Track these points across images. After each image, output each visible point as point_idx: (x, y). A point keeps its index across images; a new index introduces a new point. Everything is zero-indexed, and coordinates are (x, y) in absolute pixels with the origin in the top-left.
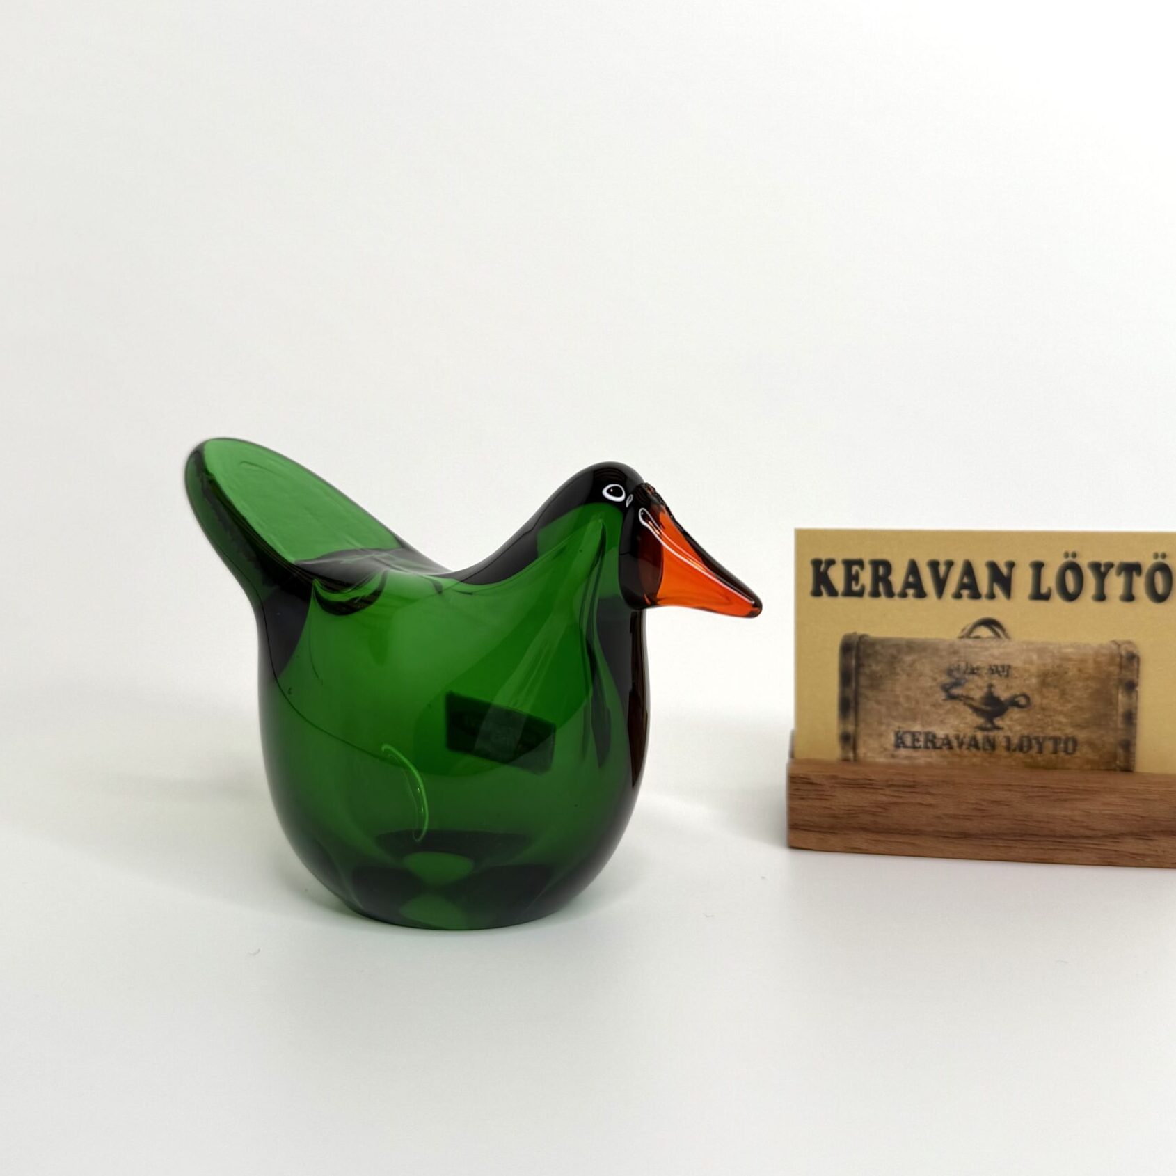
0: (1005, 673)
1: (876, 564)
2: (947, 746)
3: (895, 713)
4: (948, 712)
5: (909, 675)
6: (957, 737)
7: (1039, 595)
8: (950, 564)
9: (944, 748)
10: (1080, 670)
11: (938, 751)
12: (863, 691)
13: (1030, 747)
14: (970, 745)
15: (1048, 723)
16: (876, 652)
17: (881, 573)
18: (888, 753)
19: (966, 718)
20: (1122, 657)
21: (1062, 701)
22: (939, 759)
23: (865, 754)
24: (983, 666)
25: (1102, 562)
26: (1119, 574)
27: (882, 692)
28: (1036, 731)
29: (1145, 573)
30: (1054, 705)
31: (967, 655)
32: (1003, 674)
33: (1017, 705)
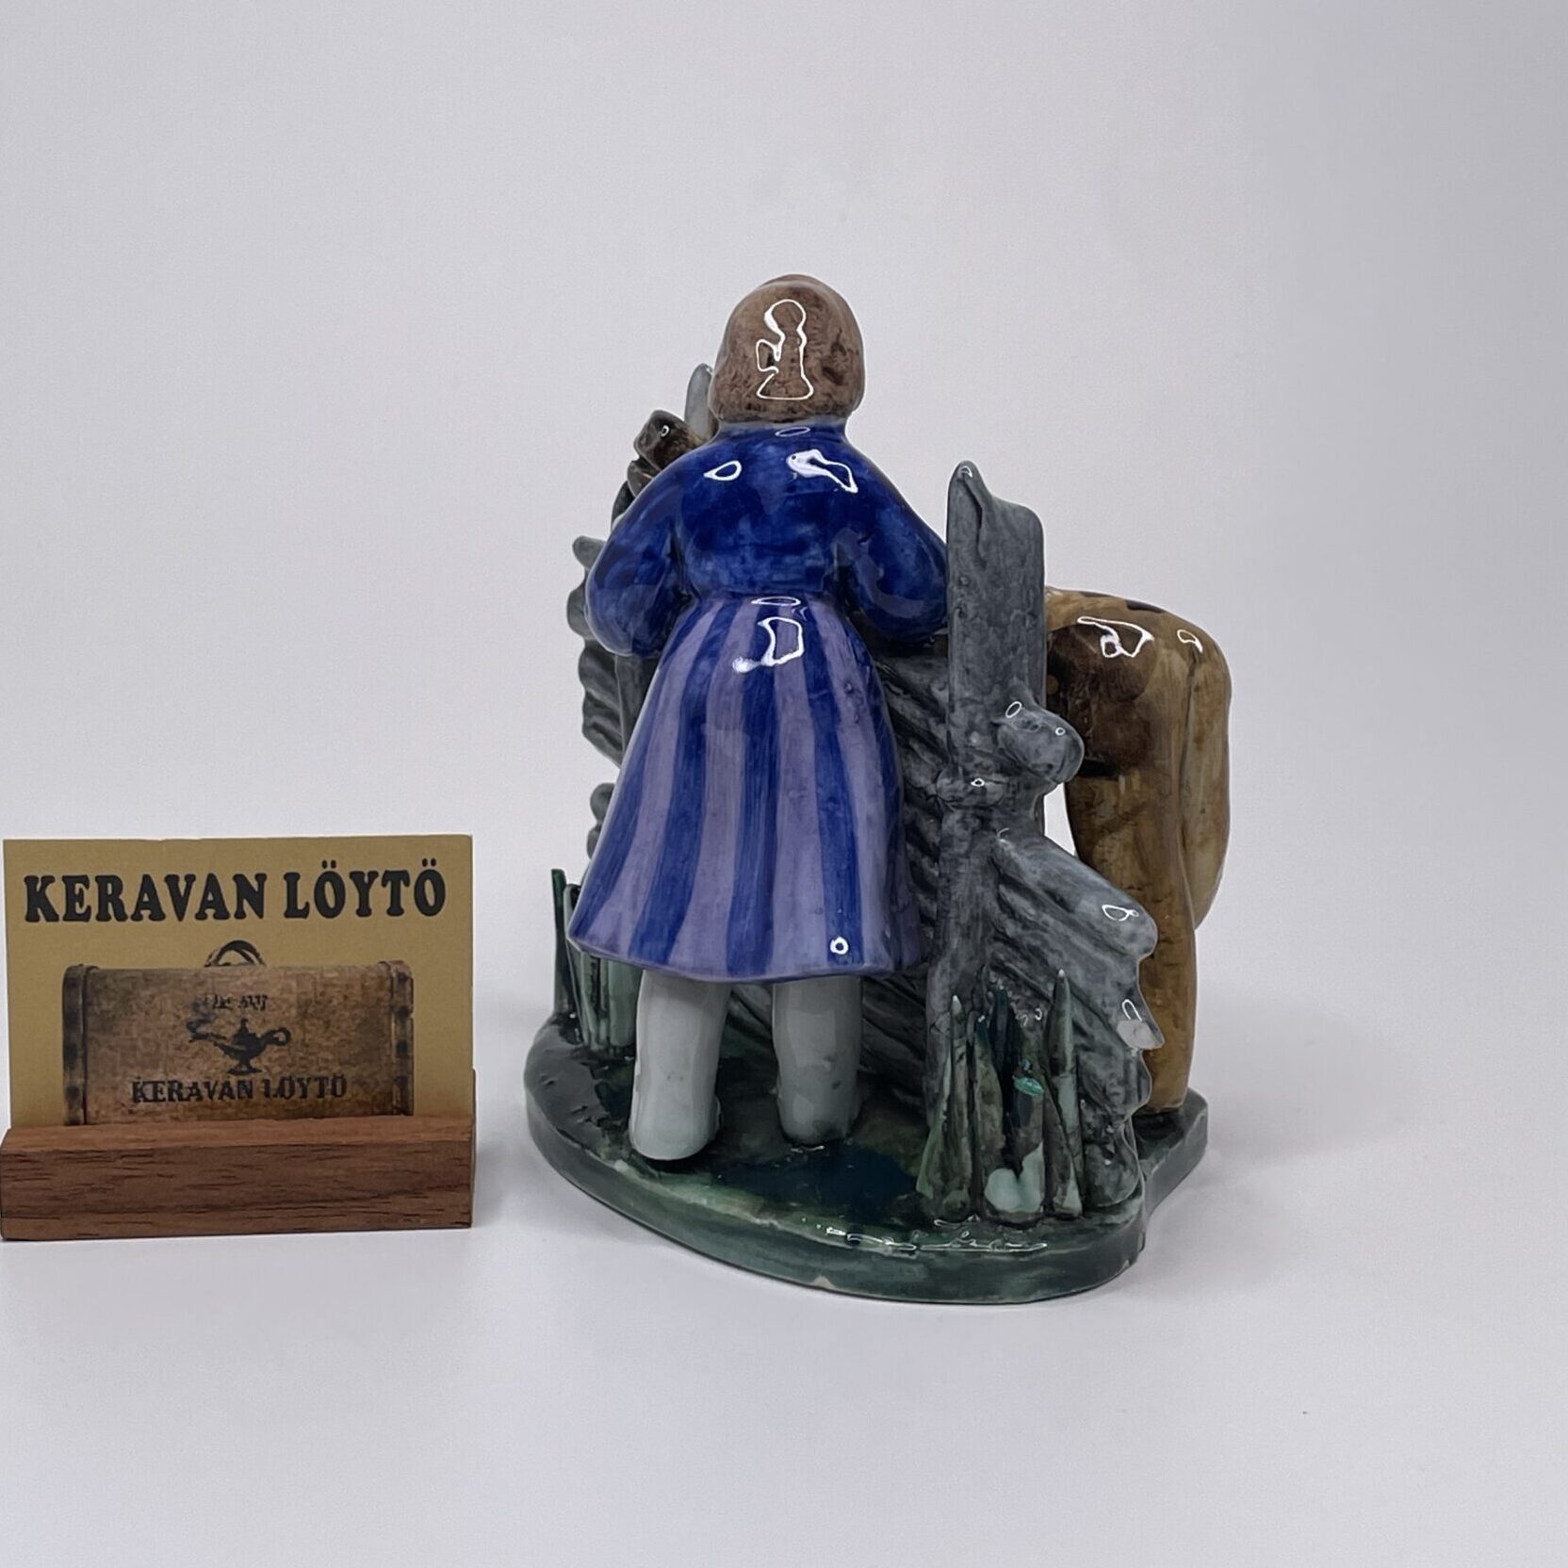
0: (261, 1005)
1: (102, 880)
2: (196, 1097)
3: (132, 1061)
4: (193, 1058)
5: (147, 1013)
6: (207, 1084)
7: (293, 911)
8: (190, 879)
9: (193, 1099)
10: (346, 997)
11: (186, 1103)
12: (90, 1035)
13: (292, 1092)
14: (223, 1093)
15: (312, 1061)
16: (106, 987)
17: (110, 891)
18: (123, 1109)
19: (217, 1061)
20: (392, 979)
21: (327, 1035)
22: (187, 1113)
23: (97, 1112)
24: (235, 998)
25: (366, 872)
26: (384, 885)
27: (114, 1034)
28: (298, 1072)
29: (413, 880)
30: (318, 1040)
31: (216, 986)
32: (259, 1007)
33: (276, 1041)
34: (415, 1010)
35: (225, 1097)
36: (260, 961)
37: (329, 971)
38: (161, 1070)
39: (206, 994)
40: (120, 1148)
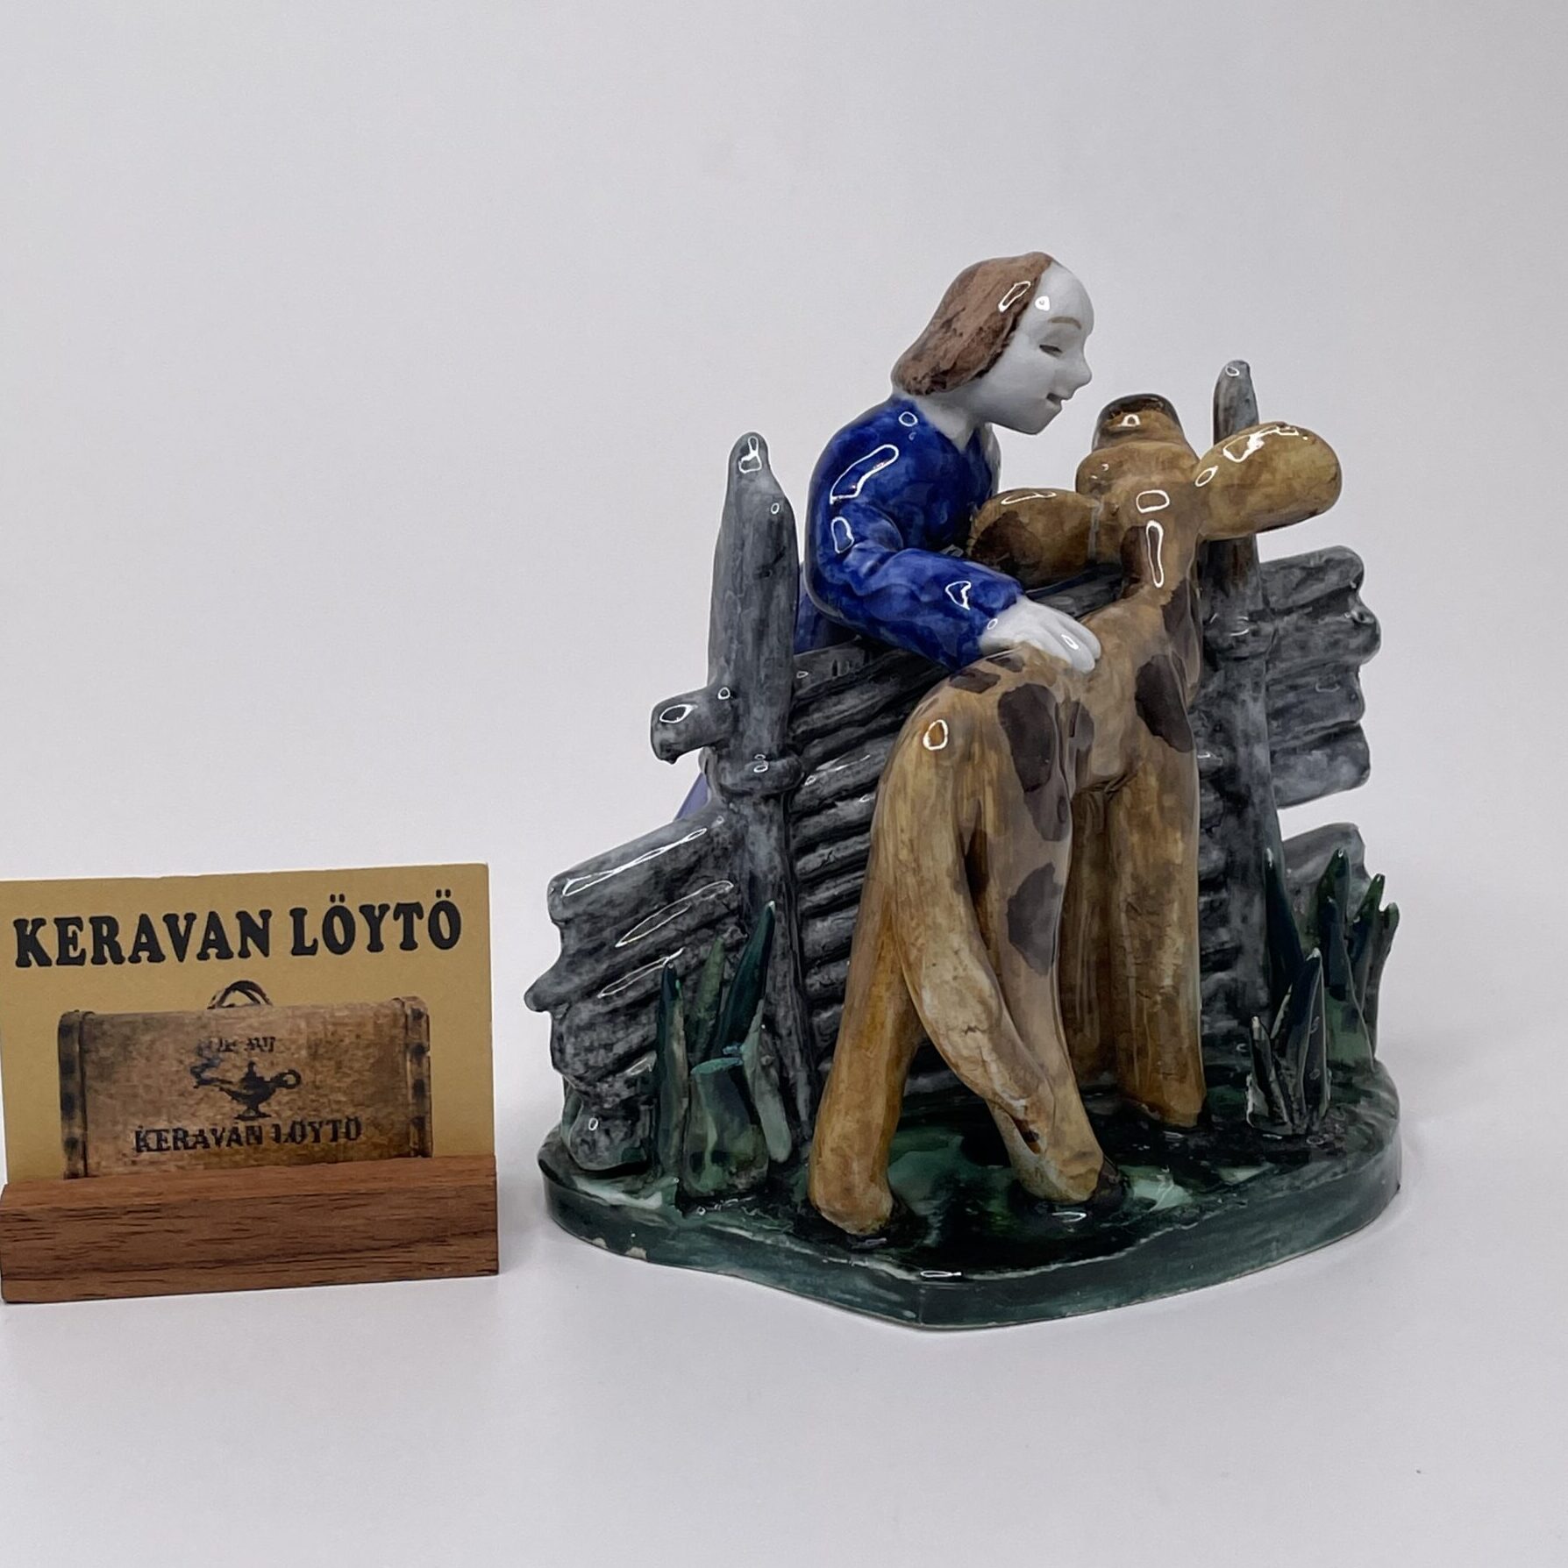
0: (268, 1048)
1: (96, 922)
2: (202, 1145)
3: (133, 1109)
4: (198, 1104)
5: (148, 1059)
6: (214, 1131)
7: (300, 949)
8: (190, 918)
9: (199, 1146)
10: (358, 1037)
11: (192, 1151)
12: (88, 1082)
13: (304, 1136)
14: (230, 1141)
15: (324, 1104)
16: (104, 1033)
17: (105, 933)
18: (126, 1159)
19: (223, 1106)
20: (406, 1016)
21: (339, 1075)
22: (194, 1162)
24: (240, 1040)
25: (377, 905)
26: (396, 917)
27: (114, 1082)
28: (310, 1115)
29: (426, 915)
30: (329, 1081)
31: (220, 1029)
32: (266, 1049)
33: (285, 1085)
34: (432, 1047)
35: (233, 1144)
36: (267, 1001)
37: (339, 1010)
38: (165, 1117)
39: (210, 1037)
40: (124, 1204)
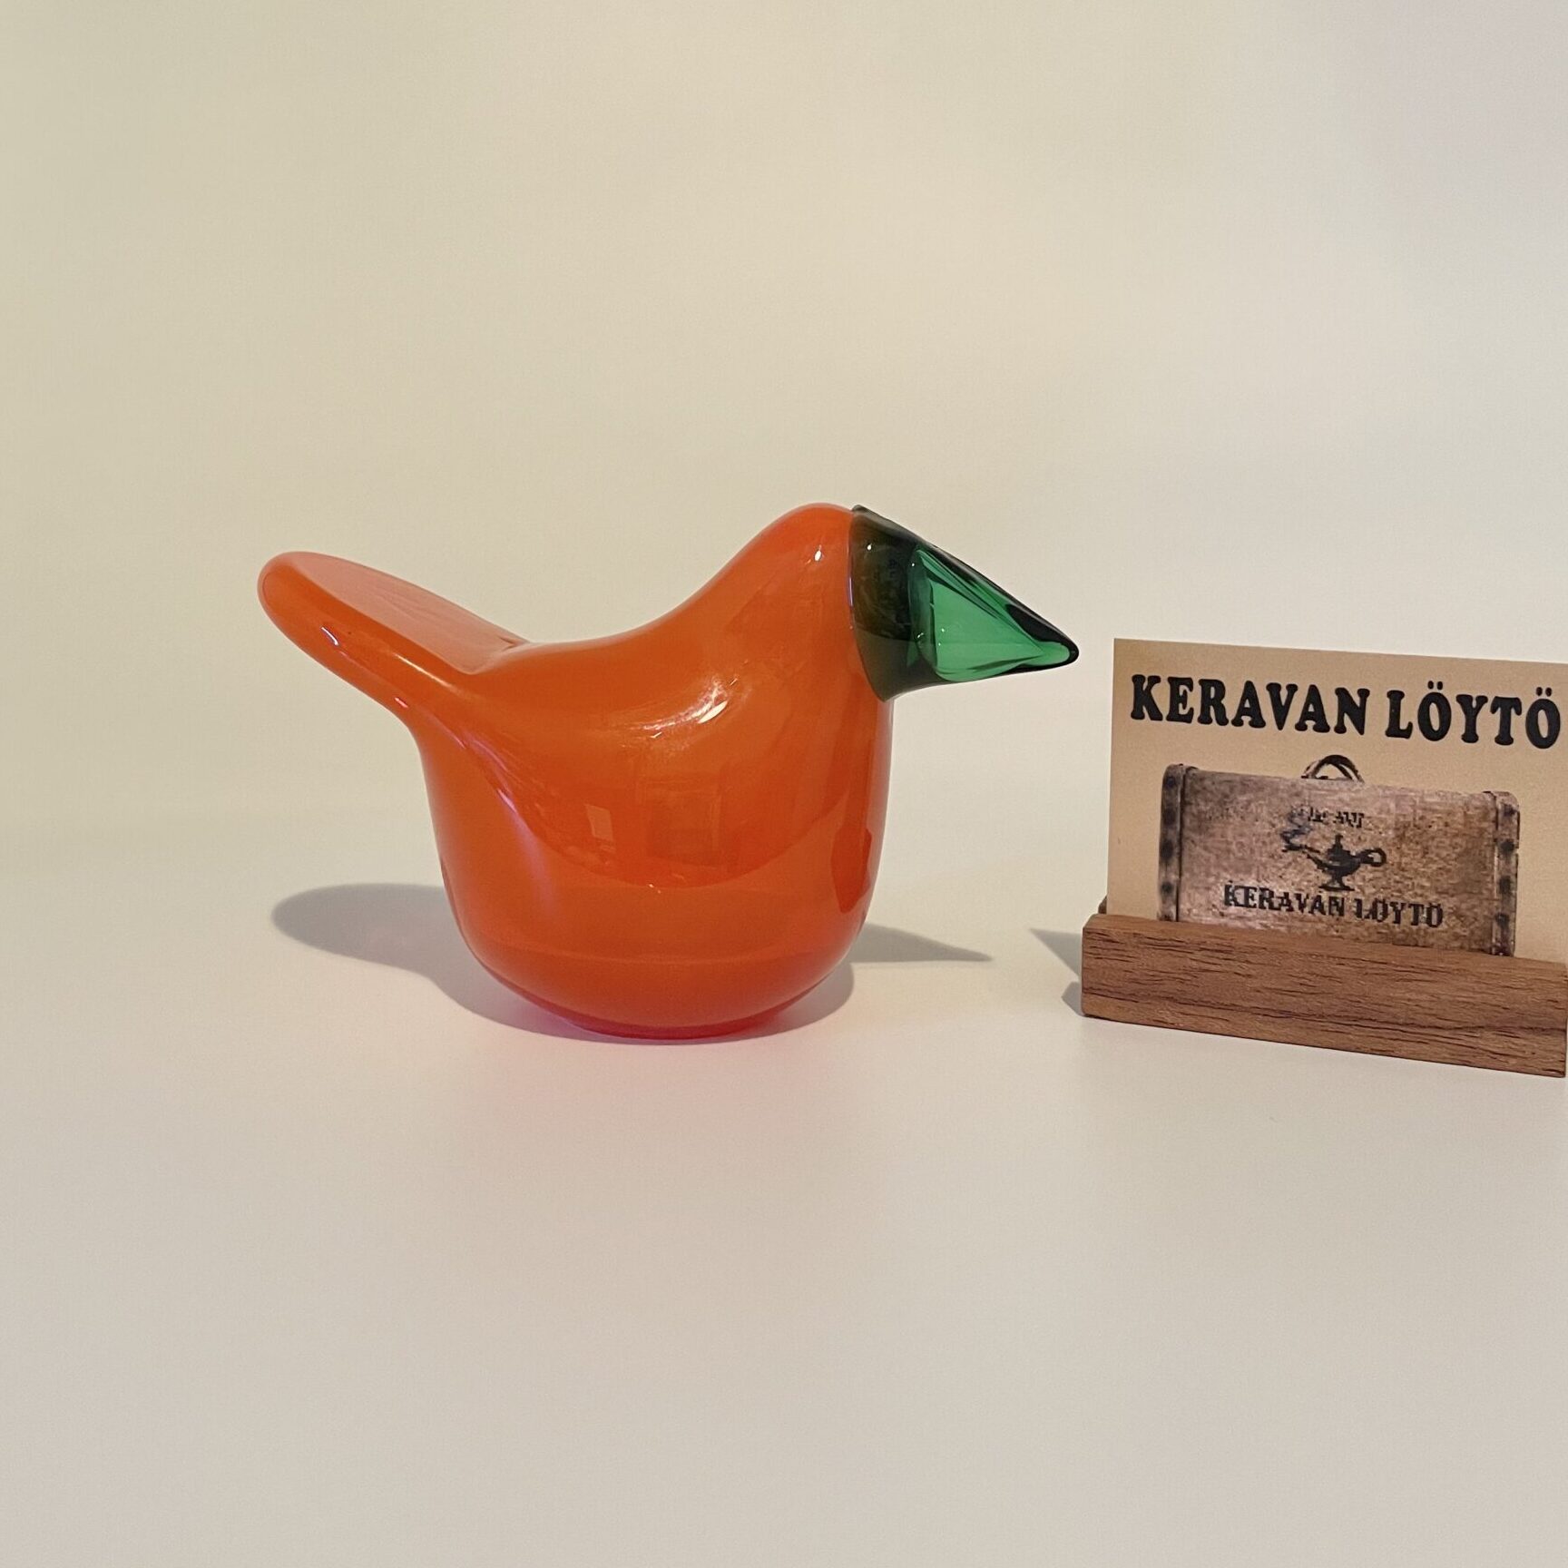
0: (1357, 823)
1: (1206, 684)
2: (1286, 907)
3: (1225, 864)
4: (1286, 867)
5: (1243, 818)
6: (1298, 896)
7: (1395, 730)
8: (1292, 689)
9: (1284, 909)
10: (1446, 825)
11: (1276, 912)
12: (1186, 833)
13: (1385, 914)
14: (1314, 907)
15: (1408, 885)
16: (1204, 788)
17: (1212, 695)
18: (1216, 910)
19: (1309, 874)
20: (1497, 811)
21: (1424, 860)
22: (1276, 922)
23: (1189, 910)
24: (1330, 812)
25: (1474, 696)
26: (1493, 711)
27: (1211, 836)
28: (1392, 896)
29: (1525, 709)
30: (1415, 864)
31: (1312, 799)
32: (1355, 824)
33: (1370, 861)
34: (1521, 846)
36: (1358, 777)
37: (1431, 796)
38: (1254, 876)
39: (1302, 805)
